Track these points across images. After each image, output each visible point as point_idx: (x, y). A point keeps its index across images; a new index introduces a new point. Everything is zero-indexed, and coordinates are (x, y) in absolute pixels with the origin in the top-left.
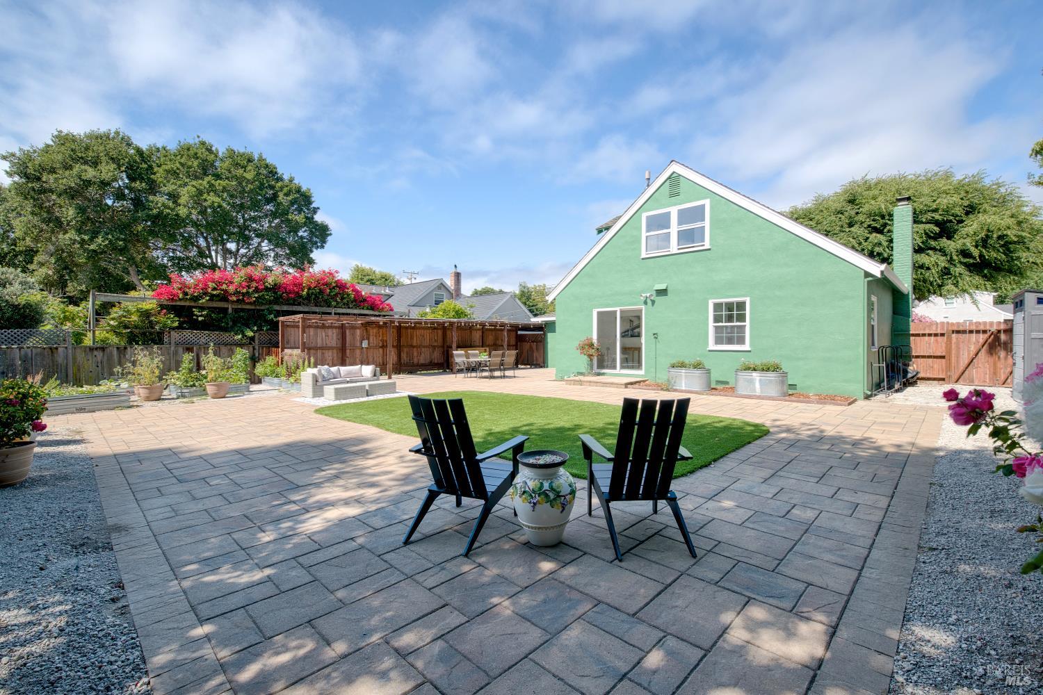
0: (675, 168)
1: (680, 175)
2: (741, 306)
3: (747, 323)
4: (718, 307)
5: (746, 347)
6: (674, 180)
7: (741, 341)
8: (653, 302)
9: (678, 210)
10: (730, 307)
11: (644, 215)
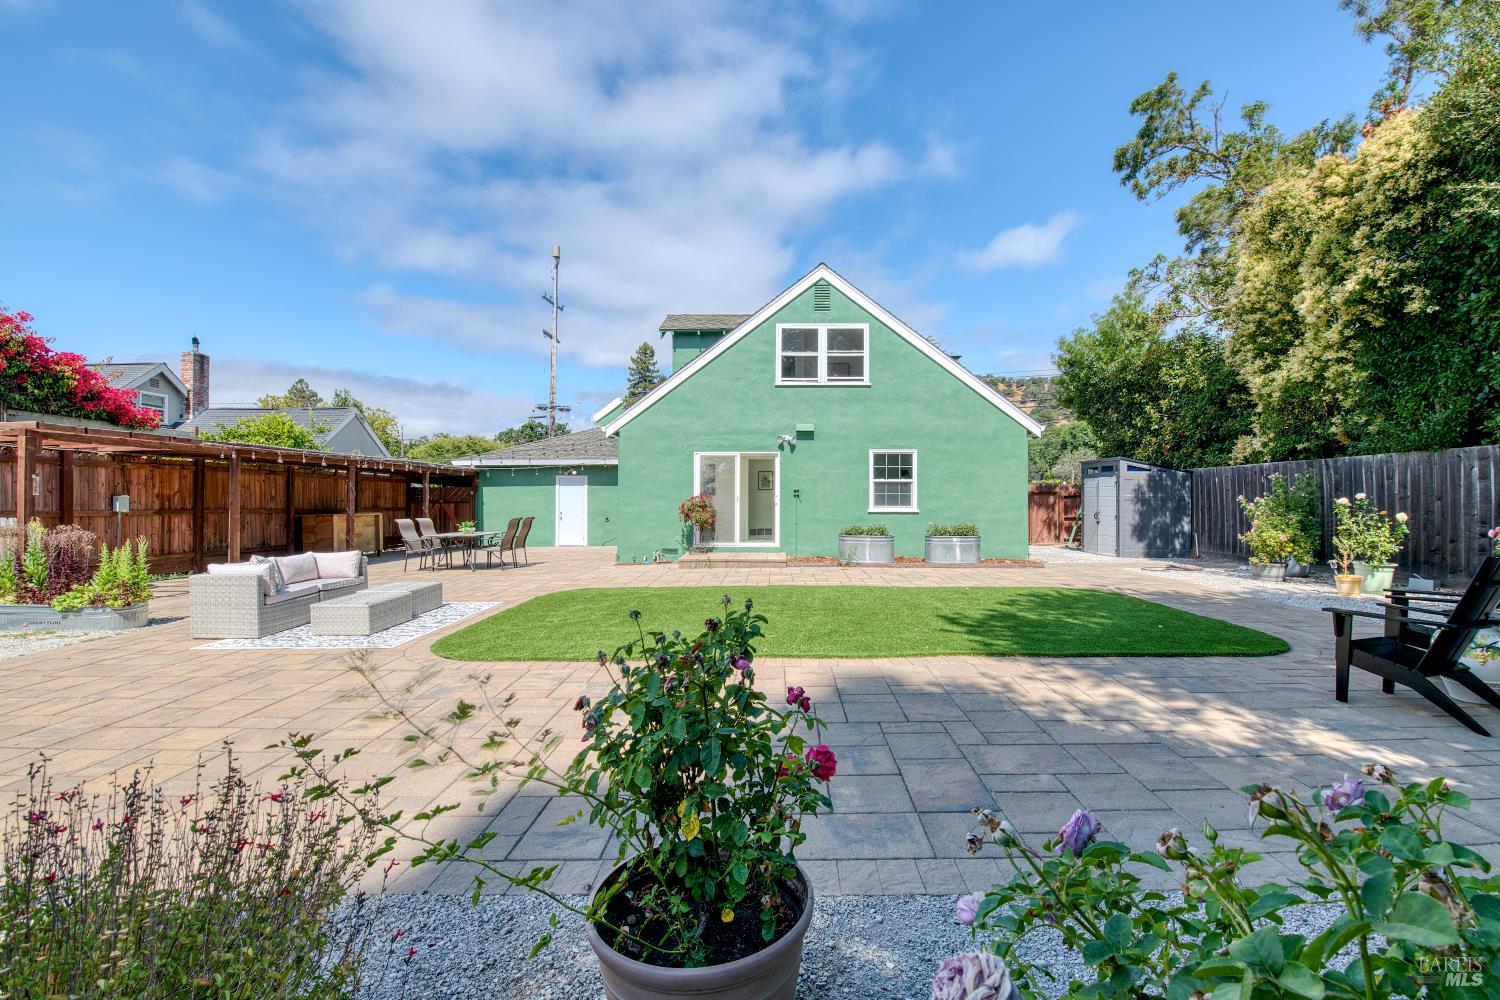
0: (822, 273)
1: (830, 284)
2: (907, 459)
3: (914, 480)
4: (879, 459)
5: (914, 508)
6: (822, 290)
7: (906, 501)
8: (793, 448)
9: (829, 330)
10: (893, 458)
11: (780, 327)
